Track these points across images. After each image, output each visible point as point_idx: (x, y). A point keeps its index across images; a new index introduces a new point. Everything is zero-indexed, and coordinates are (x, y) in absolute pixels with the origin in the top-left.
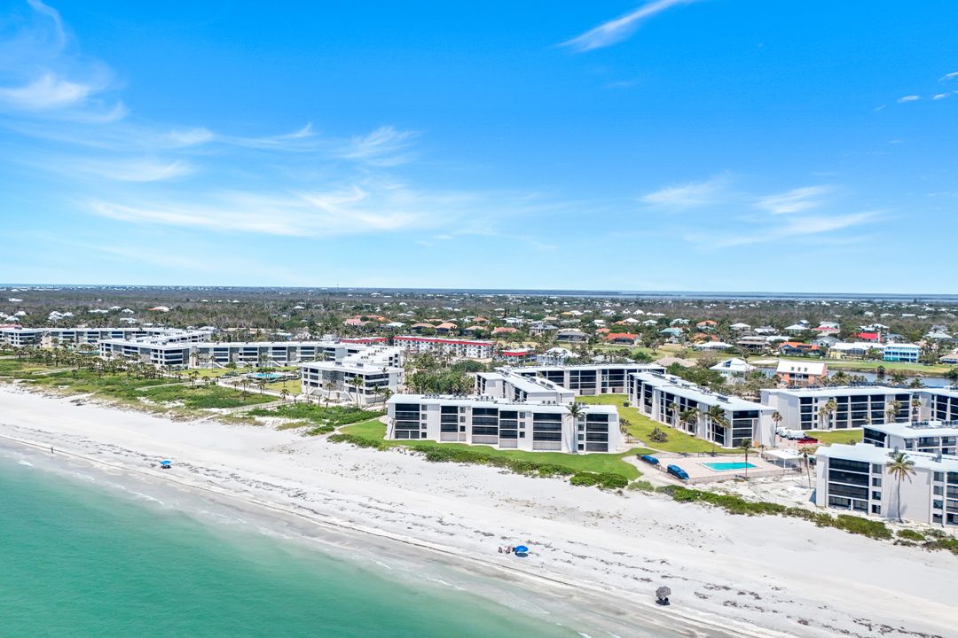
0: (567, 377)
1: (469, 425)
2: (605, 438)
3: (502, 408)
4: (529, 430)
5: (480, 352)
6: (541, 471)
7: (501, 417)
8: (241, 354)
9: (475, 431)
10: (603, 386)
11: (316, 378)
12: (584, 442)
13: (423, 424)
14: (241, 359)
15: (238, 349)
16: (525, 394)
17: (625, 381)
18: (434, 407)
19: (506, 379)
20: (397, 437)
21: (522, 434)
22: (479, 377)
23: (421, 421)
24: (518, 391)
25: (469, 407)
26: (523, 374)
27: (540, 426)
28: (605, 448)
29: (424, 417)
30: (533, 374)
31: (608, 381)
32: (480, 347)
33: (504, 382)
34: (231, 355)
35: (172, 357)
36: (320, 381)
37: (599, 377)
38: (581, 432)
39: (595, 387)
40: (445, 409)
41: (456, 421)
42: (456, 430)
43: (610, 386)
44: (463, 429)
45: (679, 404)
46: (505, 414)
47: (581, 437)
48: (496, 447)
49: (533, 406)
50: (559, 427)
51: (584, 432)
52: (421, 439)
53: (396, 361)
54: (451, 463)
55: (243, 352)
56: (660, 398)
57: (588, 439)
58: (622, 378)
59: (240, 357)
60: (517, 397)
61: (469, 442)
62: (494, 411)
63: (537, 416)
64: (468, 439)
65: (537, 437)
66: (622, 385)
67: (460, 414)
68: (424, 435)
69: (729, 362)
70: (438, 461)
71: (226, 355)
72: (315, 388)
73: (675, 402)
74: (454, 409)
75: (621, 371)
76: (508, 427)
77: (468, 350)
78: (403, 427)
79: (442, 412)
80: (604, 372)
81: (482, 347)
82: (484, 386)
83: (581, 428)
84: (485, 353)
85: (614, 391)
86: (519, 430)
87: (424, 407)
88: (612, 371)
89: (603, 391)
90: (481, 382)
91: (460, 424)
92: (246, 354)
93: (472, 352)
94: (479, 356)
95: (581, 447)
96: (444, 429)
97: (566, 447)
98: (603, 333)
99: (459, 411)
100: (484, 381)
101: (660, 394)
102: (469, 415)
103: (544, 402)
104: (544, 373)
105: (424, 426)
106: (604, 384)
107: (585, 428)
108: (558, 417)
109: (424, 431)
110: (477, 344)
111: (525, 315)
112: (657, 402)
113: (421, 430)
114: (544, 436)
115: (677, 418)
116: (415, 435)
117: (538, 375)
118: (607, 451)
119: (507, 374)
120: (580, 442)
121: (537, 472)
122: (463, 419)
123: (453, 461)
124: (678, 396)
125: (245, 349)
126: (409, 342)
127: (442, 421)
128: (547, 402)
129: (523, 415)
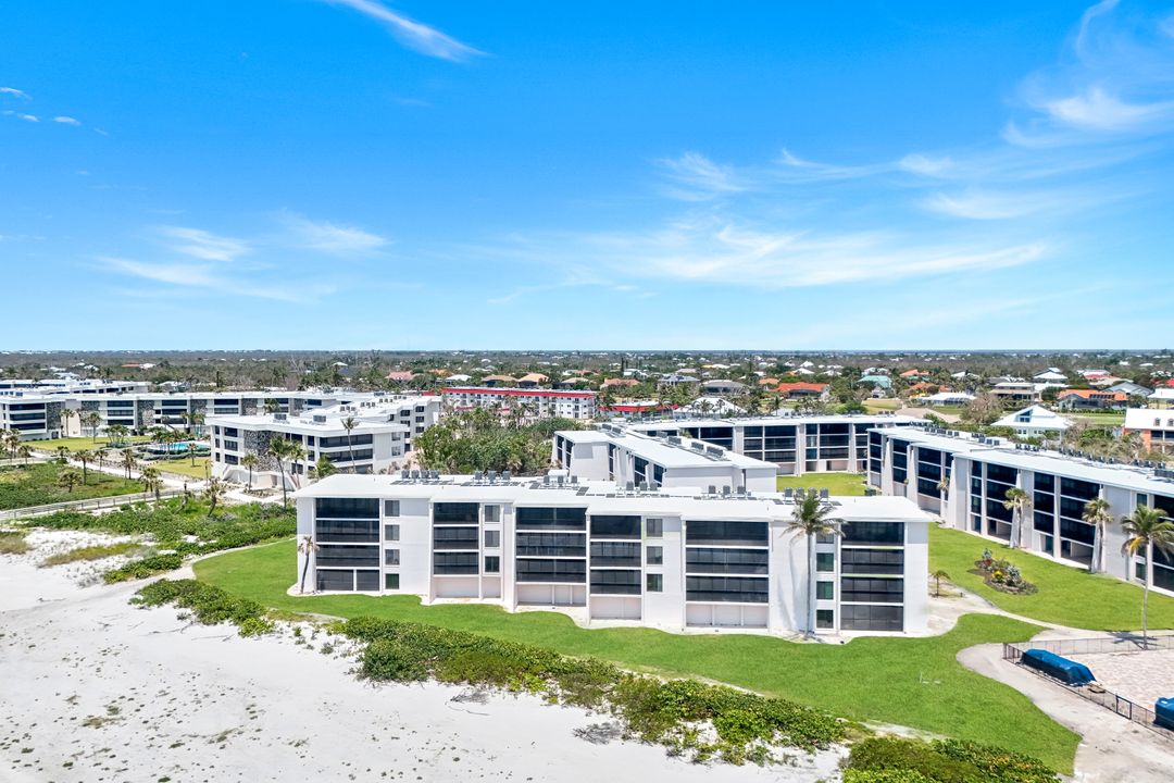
0: (738, 438)
1: (508, 553)
2: (894, 591)
3: (596, 507)
4: (674, 570)
5: (577, 408)
6: (725, 729)
7: (594, 533)
8: (158, 412)
9: (526, 572)
10: (808, 457)
11: (234, 446)
12: (835, 604)
13: (389, 552)
14: (158, 421)
15: (152, 403)
16: (659, 473)
17: (852, 447)
18: (417, 505)
19: (616, 441)
20: (321, 587)
21: (655, 583)
22: (560, 439)
23: (384, 545)
24: (640, 464)
25: (508, 505)
26: (652, 433)
27: (705, 557)
28: (894, 619)
29: (392, 532)
30: (672, 433)
31: (818, 447)
32: (577, 400)
33: (612, 447)
34: (140, 414)
35: (24, 417)
36: (240, 454)
37: (801, 438)
38: (825, 576)
39: (793, 459)
40: (444, 512)
41: (474, 543)
42: (473, 568)
43: (822, 456)
44: (493, 564)
45: (1031, 490)
46: (604, 525)
47: (824, 590)
48: (580, 616)
49: (683, 501)
50: (760, 560)
51: (834, 576)
52: (384, 591)
53: (420, 419)
54: (432, 683)
55: (161, 408)
56: (969, 477)
57: (847, 593)
58: (845, 441)
59: (159, 416)
60: (639, 479)
61: (508, 603)
62: (574, 516)
63: (697, 530)
64: (504, 593)
65: (696, 591)
66: (846, 455)
67: (484, 526)
68: (393, 581)
69: (1028, 413)
70: (392, 677)
71: (130, 413)
72: (232, 467)
73: (1018, 485)
74: (467, 511)
75: (844, 428)
76: (614, 560)
77: (557, 405)
78: (340, 561)
79: (437, 519)
80: (811, 429)
81: (581, 399)
82: (569, 457)
83: (824, 561)
84: (586, 410)
85: (829, 468)
86: (646, 569)
87: (392, 507)
88: (825, 428)
89: (810, 467)
90: (564, 449)
91: (484, 552)
92: (165, 412)
93: (565, 409)
94: (577, 415)
95: (825, 617)
96: (443, 565)
97: (780, 618)
98: (769, 385)
99: (482, 516)
100: (570, 445)
101: (968, 468)
102: (507, 527)
103: (712, 489)
104: (693, 432)
105: (393, 557)
106: (810, 454)
107: (837, 563)
108: (758, 531)
109: (392, 570)
110: (573, 395)
111: (650, 369)
112: (961, 487)
113: (384, 569)
114: (717, 586)
115: (1024, 522)
116: (370, 580)
117: (681, 434)
118: (900, 627)
119: (618, 431)
120: (823, 605)
121: (708, 731)
122: (492, 539)
123: (440, 679)
124: (1026, 471)
125: (165, 403)
126: (464, 396)
127: (438, 543)
128: (720, 489)
129: (655, 527)
